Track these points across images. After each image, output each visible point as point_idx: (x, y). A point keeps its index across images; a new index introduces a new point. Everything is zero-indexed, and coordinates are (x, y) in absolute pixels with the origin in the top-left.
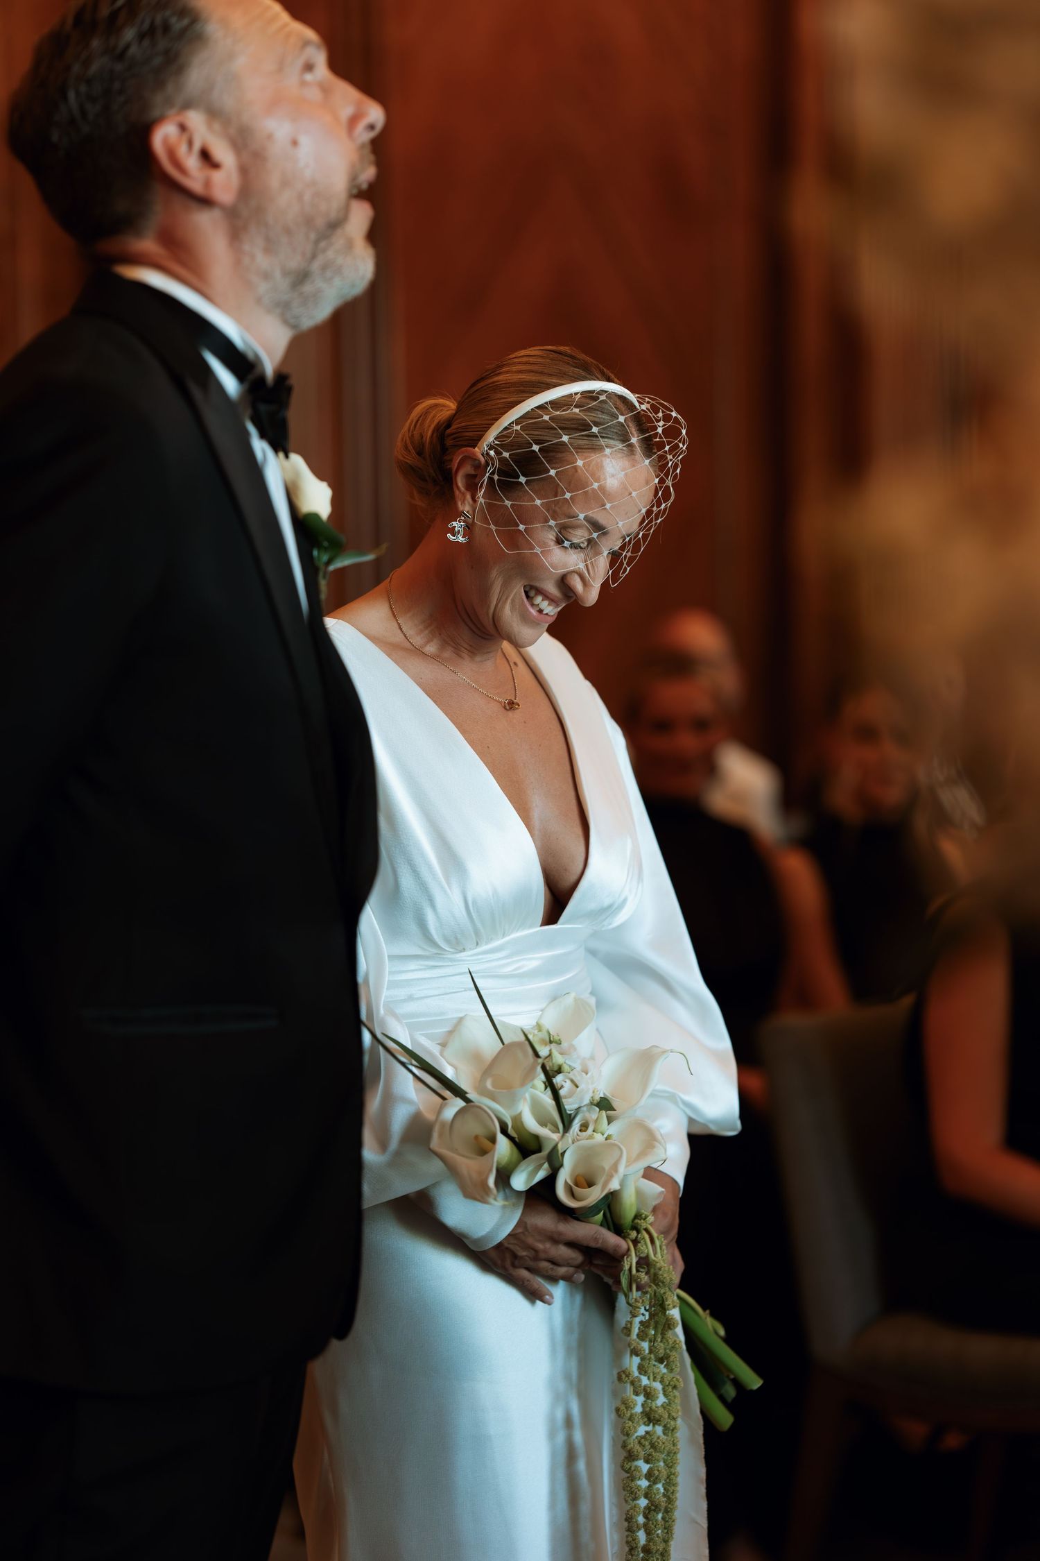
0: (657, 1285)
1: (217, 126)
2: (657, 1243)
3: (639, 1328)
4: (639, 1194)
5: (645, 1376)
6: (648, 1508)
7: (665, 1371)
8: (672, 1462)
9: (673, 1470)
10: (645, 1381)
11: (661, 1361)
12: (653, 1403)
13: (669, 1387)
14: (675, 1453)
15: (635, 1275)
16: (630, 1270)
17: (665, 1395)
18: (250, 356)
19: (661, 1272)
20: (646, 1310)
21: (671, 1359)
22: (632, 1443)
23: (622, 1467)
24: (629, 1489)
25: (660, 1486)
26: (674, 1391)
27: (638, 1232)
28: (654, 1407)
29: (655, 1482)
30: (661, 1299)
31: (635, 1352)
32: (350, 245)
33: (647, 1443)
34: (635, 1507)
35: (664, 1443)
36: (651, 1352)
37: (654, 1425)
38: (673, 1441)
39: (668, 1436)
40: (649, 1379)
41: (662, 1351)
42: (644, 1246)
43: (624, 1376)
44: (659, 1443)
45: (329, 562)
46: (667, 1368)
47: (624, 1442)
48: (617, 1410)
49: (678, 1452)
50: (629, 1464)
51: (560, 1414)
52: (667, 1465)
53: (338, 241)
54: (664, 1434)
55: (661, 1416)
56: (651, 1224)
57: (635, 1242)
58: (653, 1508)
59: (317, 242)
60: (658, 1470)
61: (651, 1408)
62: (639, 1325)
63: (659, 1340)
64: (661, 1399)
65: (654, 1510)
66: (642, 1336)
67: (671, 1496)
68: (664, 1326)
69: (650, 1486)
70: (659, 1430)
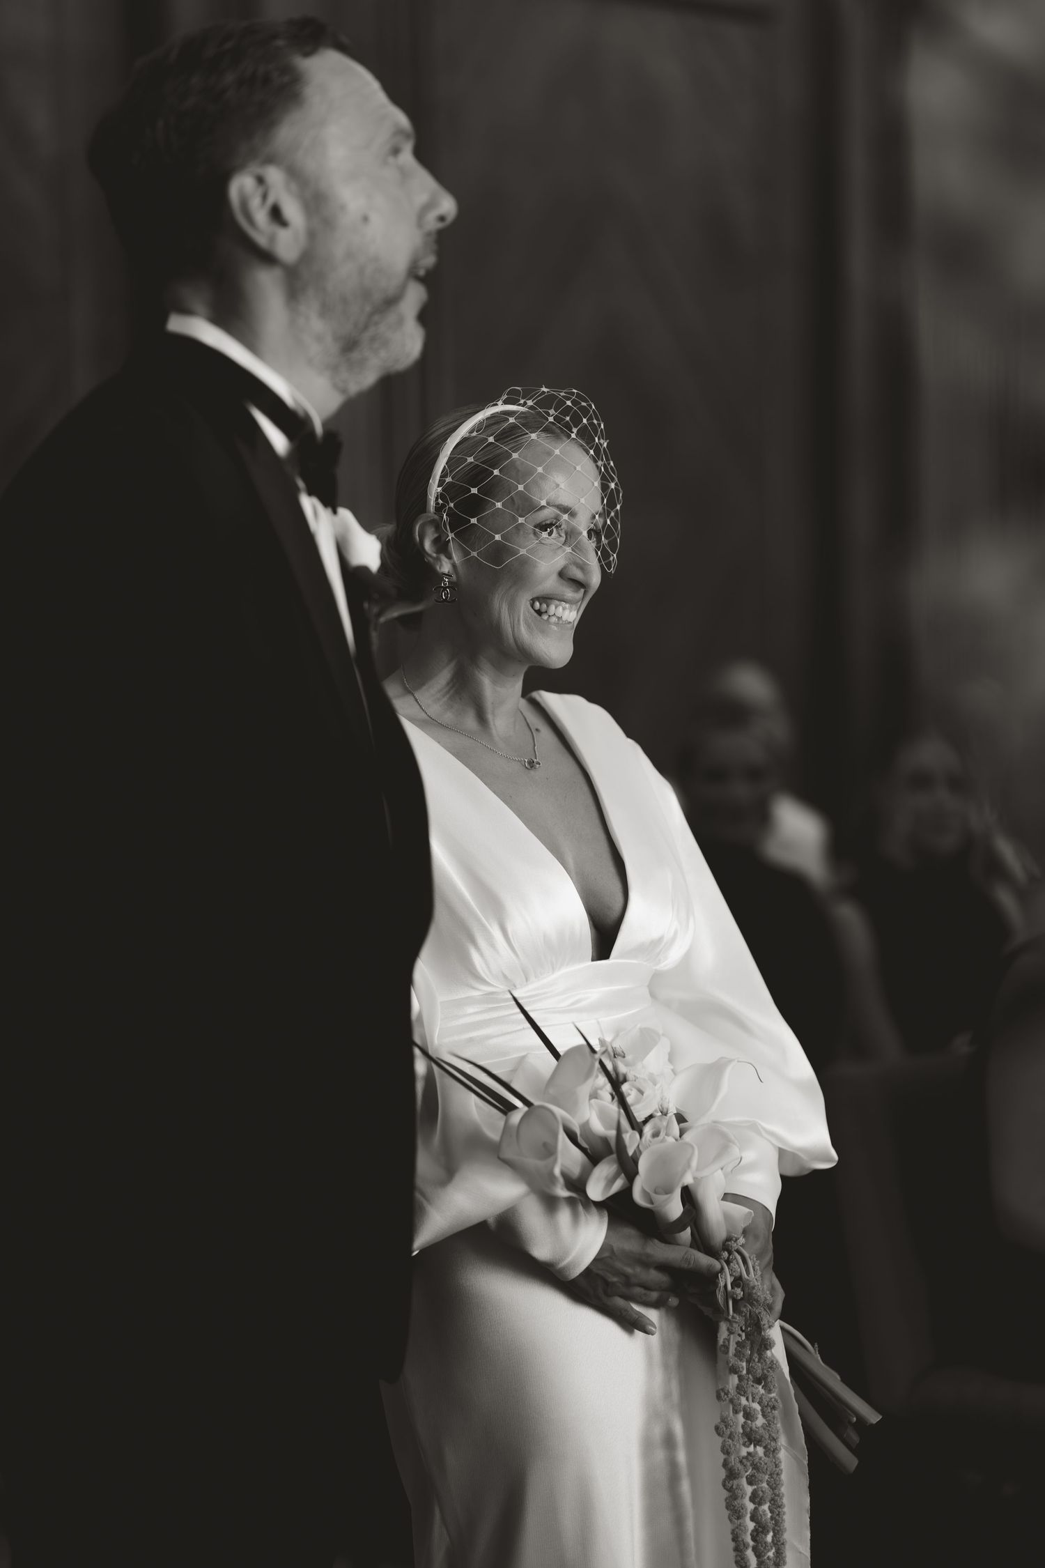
0: (752, 1304)
1: (294, 186)
2: (750, 1264)
3: (736, 1349)
4: (727, 1217)
5: (744, 1396)
6: (755, 1530)
7: (762, 1391)
8: (775, 1483)
9: (777, 1492)
10: (743, 1401)
11: (758, 1381)
12: (754, 1424)
13: (768, 1408)
14: (778, 1474)
15: (730, 1292)
16: (725, 1286)
17: (764, 1416)
18: (301, 413)
19: (754, 1291)
20: (743, 1331)
21: (769, 1380)
22: (733, 1460)
23: (724, 1485)
24: (732, 1508)
25: (766, 1507)
26: (773, 1412)
27: (730, 1253)
28: (754, 1428)
29: (760, 1504)
30: (756, 1318)
31: (734, 1370)
32: (401, 321)
33: (749, 1464)
34: (740, 1525)
35: (766, 1464)
36: (748, 1372)
37: (755, 1446)
38: (775, 1463)
39: (769, 1457)
40: (747, 1399)
41: (759, 1371)
42: (737, 1266)
43: (722, 1394)
44: (761, 1464)
45: (379, 615)
46: (765, 1389)
47: (725, 1460)
48: (717, 1428)
49: (781, 1473)
50: (731, 1482)
51: (658, 1432)
52: (771, 1487)
53: (391, 318)
54: (765, 1455)
55: (762, 1437)
56: (742, 1246)
57: (728, 1262)
58: (760, 1529)
59: (372, 314)
60: (762, 1491)
61: (751, 1429)
62: (736, 1346)
63: (757, 1360)
64: (760, 1421)
65: (762, 1532)
66: (738, 1355)
67: (777, 1518)
68: (761, 1346)
69: (756, 1509)
70: (760, 1450)
